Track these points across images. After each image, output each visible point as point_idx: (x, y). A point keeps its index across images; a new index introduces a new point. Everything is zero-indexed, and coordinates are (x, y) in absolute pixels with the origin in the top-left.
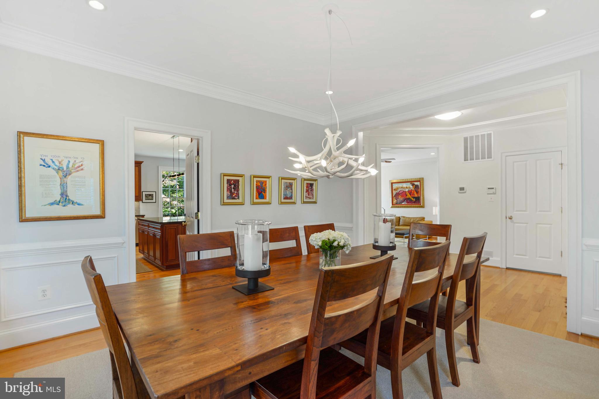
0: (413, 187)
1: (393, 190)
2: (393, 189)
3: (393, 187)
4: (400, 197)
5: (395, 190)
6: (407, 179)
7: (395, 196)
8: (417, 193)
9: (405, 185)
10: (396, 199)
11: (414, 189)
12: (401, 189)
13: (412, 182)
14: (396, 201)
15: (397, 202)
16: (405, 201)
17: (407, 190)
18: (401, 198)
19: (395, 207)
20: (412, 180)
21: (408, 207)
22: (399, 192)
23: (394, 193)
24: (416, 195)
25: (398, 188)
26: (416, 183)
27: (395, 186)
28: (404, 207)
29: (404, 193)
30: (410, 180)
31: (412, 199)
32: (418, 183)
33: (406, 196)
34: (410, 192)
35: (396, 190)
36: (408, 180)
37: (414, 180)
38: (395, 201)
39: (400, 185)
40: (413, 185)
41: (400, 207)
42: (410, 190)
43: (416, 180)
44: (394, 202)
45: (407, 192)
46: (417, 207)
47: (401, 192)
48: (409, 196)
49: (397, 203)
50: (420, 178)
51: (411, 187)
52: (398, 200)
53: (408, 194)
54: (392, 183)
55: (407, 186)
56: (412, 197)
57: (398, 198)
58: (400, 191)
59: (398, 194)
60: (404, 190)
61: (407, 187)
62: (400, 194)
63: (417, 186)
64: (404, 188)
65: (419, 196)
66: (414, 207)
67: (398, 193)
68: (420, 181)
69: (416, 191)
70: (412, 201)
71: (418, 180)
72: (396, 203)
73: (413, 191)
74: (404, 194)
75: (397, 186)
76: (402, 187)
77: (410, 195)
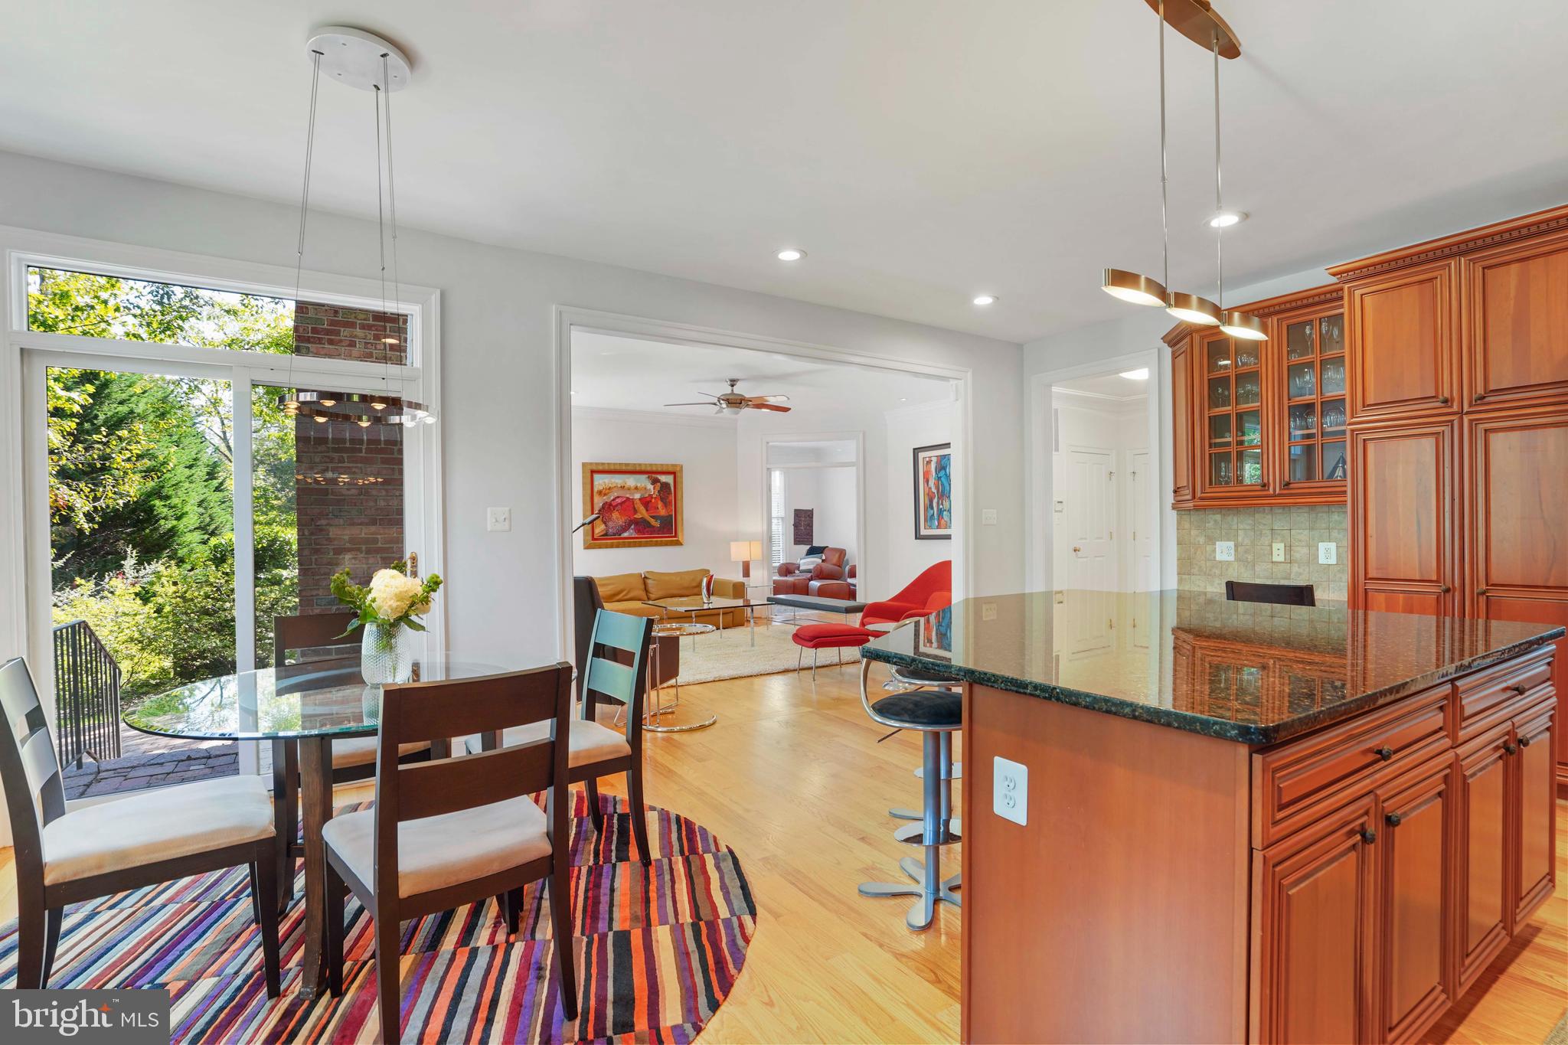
0: (654, 488)
1: (595, 494)
2: (595, 490)
3: (596, 483)
4: (615, 515)
5: (600, 493)
6: (640, 465)
7: (600, 510)
8: (666, 507)
9: (631, 481)
10: (605, 523)
11: (657, 493)
12: (621, 493)
13: (652, 473)
14: (603, 527)
15: (607, 531)
16: (632, 527)
17: (637, 496)
18: (617, 519)
19: (600, 547)
20: (654, 469)
21: (640, 545)
22: (614, 500)
23: (599, 502)
24: (662, 512)
25: (610, 488)
26: (663, 478)
27: (601, 482)
28: (630, 545)
29: (627, 503)
30: (649, 469)
31: (653, 522)
32: (668, 479)
33: (635, 511)
34: (646, 502)
35: (605, 495)
36: (643, 468)
37: (660, 469)
38: (600, 528)
39: (617, 480)
40: (655, 481)
41: (618, 546)
42: (647, 495)
43: (665, 469)
44: (597, 531)
45: (638, 502)
46: (666, 544)
47: (619, 501)
48: (642, 513)
49: (606, 535)
50: (673, 465)
51: (650, 487)
52: (610, 524)
53: (642, 509)
54: (593, 472)
55: (639, 485)
56: (652, 517)
57: (610, 519)
58: (618, 497)
59: (608, 508)
60: (628, 496)
61: (636, 488)
62: (617, 505)
63: (666, 486)
64: (629, 489)
65: (670, 513)
66: (657, 544)
67: (610, 504)
68: (674, 473)
69: (662, 499)
70: (654, 527)
71: (671, 469)
72: (605, 532)
73: (653, 500)
74: (627, 505)
75: (606, 481)
76: (623, 487)
77: (647, 510)
